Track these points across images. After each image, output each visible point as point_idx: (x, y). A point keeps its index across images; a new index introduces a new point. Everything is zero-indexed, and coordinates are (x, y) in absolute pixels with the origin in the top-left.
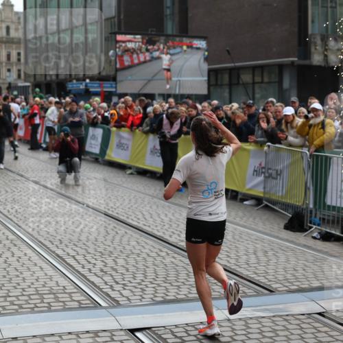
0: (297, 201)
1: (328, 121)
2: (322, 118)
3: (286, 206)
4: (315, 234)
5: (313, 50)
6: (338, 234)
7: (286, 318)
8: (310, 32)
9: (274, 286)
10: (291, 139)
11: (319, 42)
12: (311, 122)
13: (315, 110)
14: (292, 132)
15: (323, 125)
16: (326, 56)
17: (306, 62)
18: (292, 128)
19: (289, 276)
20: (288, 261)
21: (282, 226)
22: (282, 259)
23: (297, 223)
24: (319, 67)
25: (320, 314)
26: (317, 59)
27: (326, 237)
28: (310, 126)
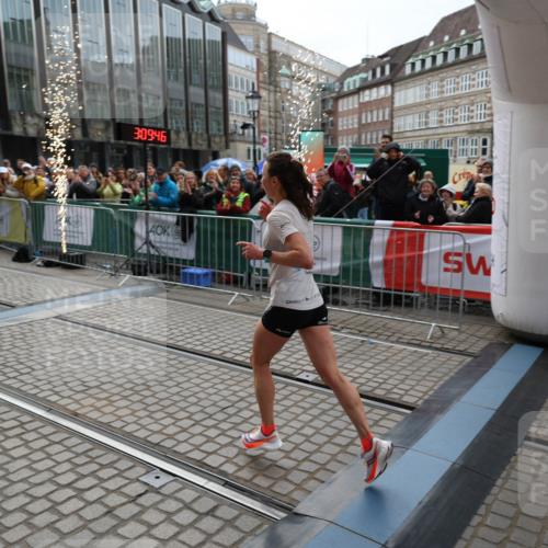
0: (20, 239)
1: (39, 177)
2: (33, 175)
3: (12, 245)
4: (39, 263)
5: (13, 122)
6: (57, 261)
7: (30, 323)
8: (9, 108)
9: (15, 302)
10: (8, 192)
11: (18, 117)
12: (26, 178)
13: (27, 169)
14: (9, 186)
15: (36, 181)
16: (25, 129)
17: (9, 133)
18: (9, 183)
19: (25, 294)
20: (21, 284)
21: (10, 258)
22: (16, 283)
23: (23, 256)
24: (20, 137)
25: (56, 317)
26: (17, 130)
27: (48, 264)
28: (24, 182)
